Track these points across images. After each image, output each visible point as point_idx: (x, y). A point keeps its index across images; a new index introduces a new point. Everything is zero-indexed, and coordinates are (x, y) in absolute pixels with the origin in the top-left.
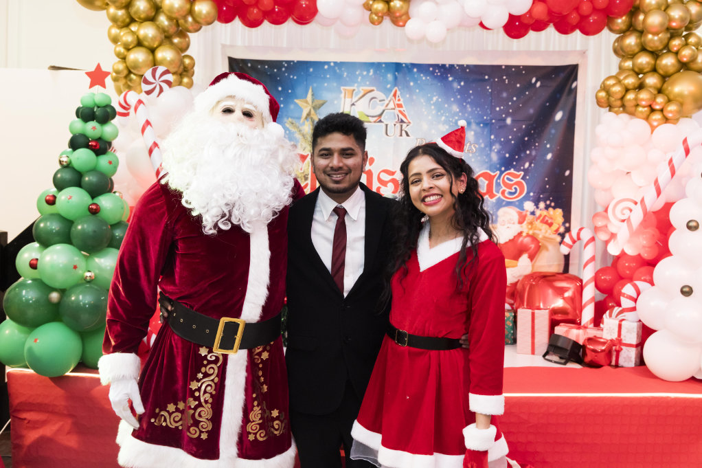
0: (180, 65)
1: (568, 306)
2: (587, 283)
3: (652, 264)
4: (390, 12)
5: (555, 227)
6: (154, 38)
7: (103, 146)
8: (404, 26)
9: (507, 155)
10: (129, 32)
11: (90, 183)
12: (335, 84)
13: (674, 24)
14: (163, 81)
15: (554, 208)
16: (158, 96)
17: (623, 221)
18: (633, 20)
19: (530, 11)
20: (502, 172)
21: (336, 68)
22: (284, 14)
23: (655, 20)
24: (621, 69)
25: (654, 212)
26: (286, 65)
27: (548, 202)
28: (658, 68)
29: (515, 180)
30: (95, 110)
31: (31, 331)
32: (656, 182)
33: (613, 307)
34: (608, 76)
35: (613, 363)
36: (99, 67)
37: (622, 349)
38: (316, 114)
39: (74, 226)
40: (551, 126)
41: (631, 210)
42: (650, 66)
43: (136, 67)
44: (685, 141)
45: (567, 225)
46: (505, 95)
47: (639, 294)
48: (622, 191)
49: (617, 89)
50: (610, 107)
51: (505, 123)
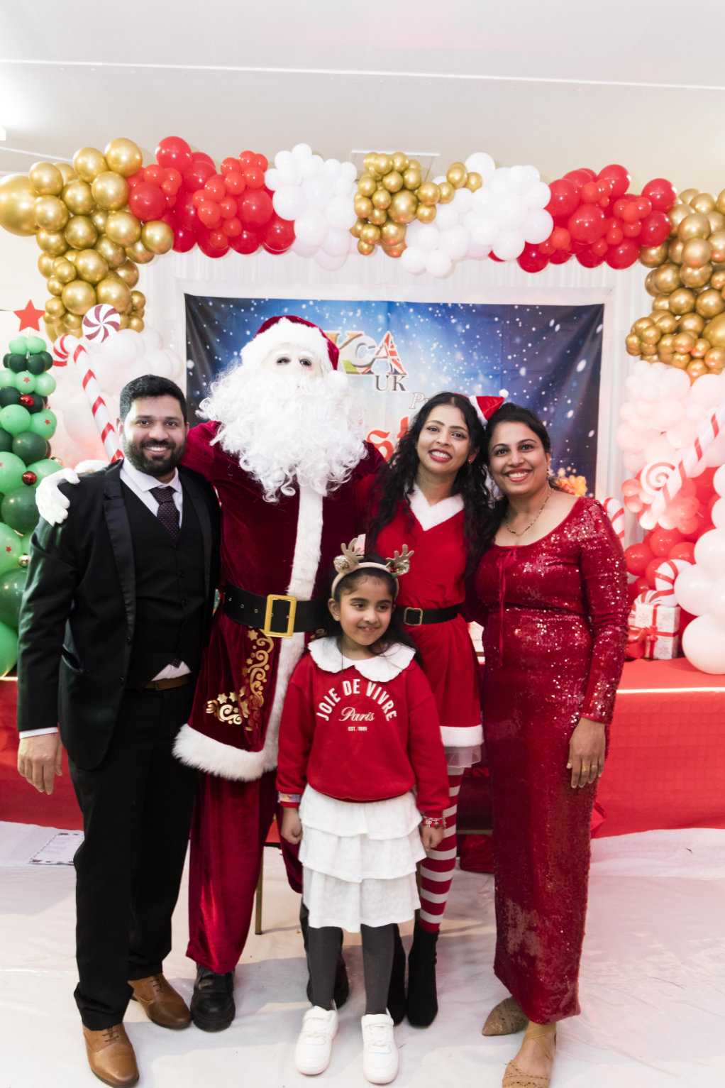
0: (128, 304)
3: (692, 539)
4: (382, 240)
6: (96, 271)
7: (37, 402)
8: (399, 255)
10: (64, 263)
11: (23, 447)
13: (717, 256)
14: (108, 323)
15: (576, 475)
16: (103, 341)
17: (658, 489)
18: (670, 251)
19: (550, 240)
21: (317, 308)
22: (255, 241)
23: (696, 251)
24: (656, 310)
25: (694, 479)
26: (255, 304)
27: (569, 469)
28: (698, 307)
30: (27, 357)
32: (697, 442)
33: (645, 591)
34: (638, 318)
35: (647, 655)
36: (30, 304)
37: (657, 639)
39: (6, 497)
40: (572, 377)
41: (667, 476)
42: (689, 306)
43: (74, 305)
46: (518, 340)
47: (676, 574)
48: (656, 454)
49: (651, 333)
50: (642, 354)
51: (519, 374)
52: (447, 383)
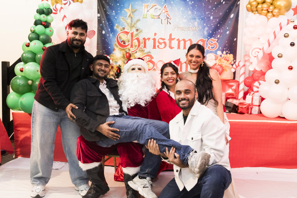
1: (233, 92)
2: (241, 83)
3: (265, 73)
5: (230, 62)
7: (47, 25)
9: (211, 32)
11: (43, 39)
12: (141, 3)
15: (230, 54)
16: (69, 6)
17: (255, 57)
20: (208, 39)
25: (268, 54)
27: (227, 51)
29: (214, 42)
30: (44, 10)
31: (21, 96)
32: (269, 40)
33: (251, 92)
35: (250, 113)
37: (253, 107)
38: (133, 15)
39: (37, 55)
40: (229, 20)
44: (280, 24)
45: (235, 61)
46: (210, 7)
47: (260, 85)
48: (256, 45)
49: (254, 3)
50: (252, 11)
51: (210, 19)
52: (185, 22)
